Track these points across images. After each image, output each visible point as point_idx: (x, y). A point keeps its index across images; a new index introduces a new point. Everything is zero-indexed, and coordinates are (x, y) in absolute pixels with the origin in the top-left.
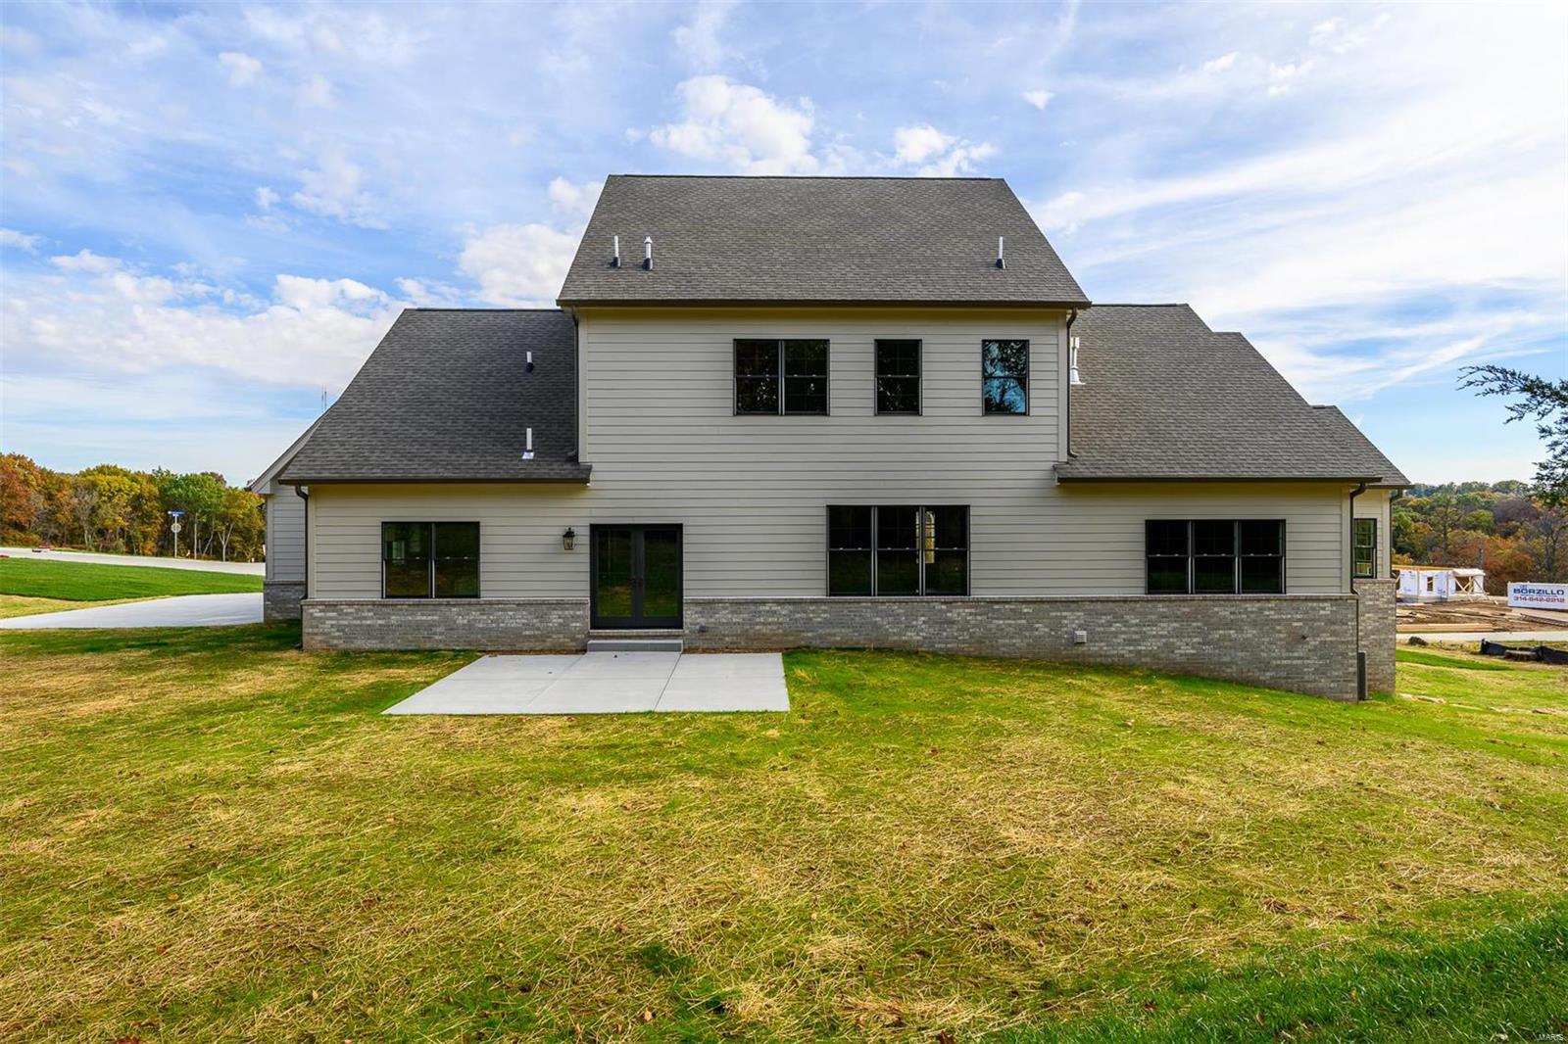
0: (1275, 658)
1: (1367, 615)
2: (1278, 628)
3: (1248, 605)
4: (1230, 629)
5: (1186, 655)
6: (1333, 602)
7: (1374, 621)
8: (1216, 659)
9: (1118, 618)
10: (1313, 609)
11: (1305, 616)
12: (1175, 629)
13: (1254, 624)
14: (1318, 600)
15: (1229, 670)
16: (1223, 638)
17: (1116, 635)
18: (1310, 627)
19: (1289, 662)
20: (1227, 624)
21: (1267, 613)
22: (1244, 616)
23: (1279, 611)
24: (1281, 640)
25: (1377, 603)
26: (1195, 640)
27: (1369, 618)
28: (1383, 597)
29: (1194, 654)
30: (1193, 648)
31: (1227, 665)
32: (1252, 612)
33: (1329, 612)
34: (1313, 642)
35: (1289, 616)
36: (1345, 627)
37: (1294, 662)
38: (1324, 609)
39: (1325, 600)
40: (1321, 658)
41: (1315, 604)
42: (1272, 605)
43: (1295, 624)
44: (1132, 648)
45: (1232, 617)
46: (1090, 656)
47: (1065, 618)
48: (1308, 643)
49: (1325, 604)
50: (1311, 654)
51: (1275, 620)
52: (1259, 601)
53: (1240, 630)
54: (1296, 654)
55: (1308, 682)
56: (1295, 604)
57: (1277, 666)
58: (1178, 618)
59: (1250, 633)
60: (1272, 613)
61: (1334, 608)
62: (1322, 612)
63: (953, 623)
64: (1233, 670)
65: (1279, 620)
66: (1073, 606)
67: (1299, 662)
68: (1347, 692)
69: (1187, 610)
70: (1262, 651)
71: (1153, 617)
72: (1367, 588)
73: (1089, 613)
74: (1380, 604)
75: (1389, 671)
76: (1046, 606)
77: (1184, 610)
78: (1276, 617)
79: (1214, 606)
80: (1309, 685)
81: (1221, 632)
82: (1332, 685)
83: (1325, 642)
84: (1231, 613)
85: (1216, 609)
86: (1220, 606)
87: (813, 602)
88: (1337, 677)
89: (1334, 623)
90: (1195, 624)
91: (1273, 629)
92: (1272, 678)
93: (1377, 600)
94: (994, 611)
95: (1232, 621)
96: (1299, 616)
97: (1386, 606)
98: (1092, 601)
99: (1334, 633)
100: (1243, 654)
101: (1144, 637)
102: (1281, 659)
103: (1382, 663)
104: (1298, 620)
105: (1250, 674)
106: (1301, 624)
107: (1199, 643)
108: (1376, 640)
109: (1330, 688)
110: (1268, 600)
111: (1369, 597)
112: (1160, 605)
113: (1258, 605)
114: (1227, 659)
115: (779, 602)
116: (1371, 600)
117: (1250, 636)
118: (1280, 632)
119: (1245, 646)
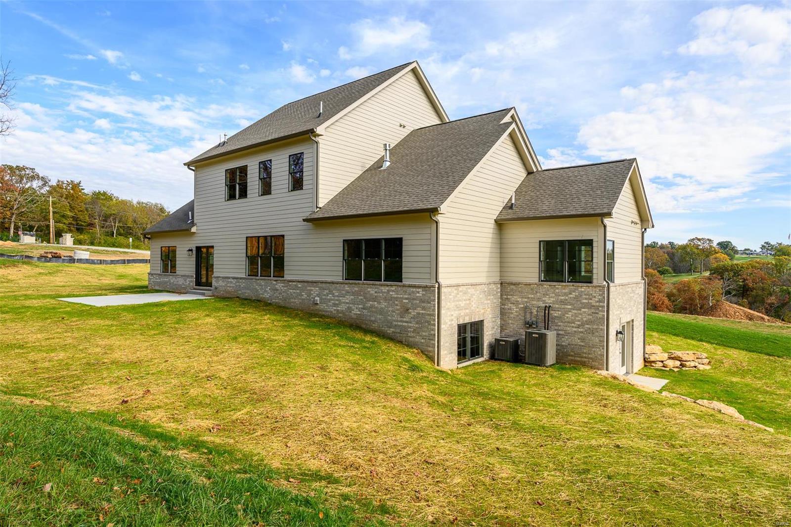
0: (395, 321)
1: (583, 310)
2: (396, 302)
3: (383, 288)
4: (375, 301)
5: (356, 314)
6: (424, 289)
7: (589, 315)
8: (368, 318)
9: (331, 292)
10: (413, 292)
11: (409, 296)
12: (352, 299)
13: (385, 299)
14: (415, 286)
15: (374, 325)
16: (372, 307)
17: (330, 300)
18: (412, 304)
19: (401, 324)
20: (373, 299)
21: (391, 293)
22: (381, 294)
23: (397, 292)
24: (398, 310)
25: (590, 301)
26: (360, 306)
27: (585, 312)
28: (595, 297)
29: (359, 314)
30: (359, 311)
31: (374, 322)
32: (384, 292)
33: (421, 295)
34: (413, 313)
35: (401, 296)
36: (429, 305)
37: (404, 324)
38: (418, 292)
39: (419, 287)
40: (417, 323)
41: (414, 290)
42: (393, 288)
43: (404, 301)
44: (335, 308)
45: (376, 294)
46: (320, 311)
47: (312, 290)
48: (410, 313)
49: (420, 290)
50: (412, 320)
51: (395, 298)
52: (388, 286)
53: (379, 303)
54: (405, 319)
55: (410, 337)
56: (404, 289)
57: (396, 325)
58: (353, 294)
59: (383, 304)
60: (394, 293)
61: (424, 293)
62: (418, 295)
63: (277, 290)
64: (375, 326)
65: (397, 298)
66: (315, 284)
67: (406, 324)
68: (430, 347)
69: (357, 289)
70: (389, 315)
71: (344, 292)
72: (583, 290)
73: (320, 288)
74: (593, 302)
75: (599, 353)
76: (306, 284)
77: (355, 289)
78: (395, 296)
79: (368, 288)
80: (411, 339)
81: (371, 303)
82: (422, 341)
83: (419, 314)
84: (376, 292)
85: (369, 289)
86: (371, 288)
87: (241, 278)
88: (425, 336)
89: (424, 302)
90: (360, 297)
91: (394, 303)
92: (393, 332)
93: (591, 299)
94: (290, 285)
95: (376, 296)
96: (406, 296)
97: (597, 304)
98: (322, 282)
99: (424, 308)
100: (381, 316)
101: (340, 303)
102: (397, 321)
103: (594, 346)
104: (406, 299)
105: (383, 328)
106: (407, 301)
107: (362, 308)
108: (589, 328)
109: (421, 342)
110: (391, 286)
111: (585, 296)
112: (346, 286)
113: (387, 288)
114: (373, 319)
115: (234, 278)
116: (586, 299)
117: (383, 306)
118: (397, 305)
119: (381, 312)
